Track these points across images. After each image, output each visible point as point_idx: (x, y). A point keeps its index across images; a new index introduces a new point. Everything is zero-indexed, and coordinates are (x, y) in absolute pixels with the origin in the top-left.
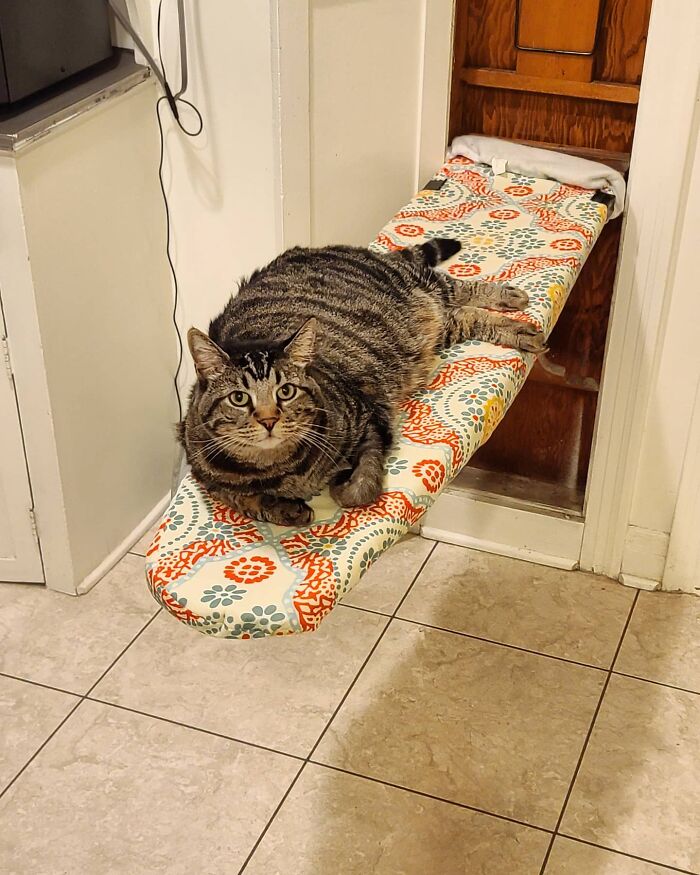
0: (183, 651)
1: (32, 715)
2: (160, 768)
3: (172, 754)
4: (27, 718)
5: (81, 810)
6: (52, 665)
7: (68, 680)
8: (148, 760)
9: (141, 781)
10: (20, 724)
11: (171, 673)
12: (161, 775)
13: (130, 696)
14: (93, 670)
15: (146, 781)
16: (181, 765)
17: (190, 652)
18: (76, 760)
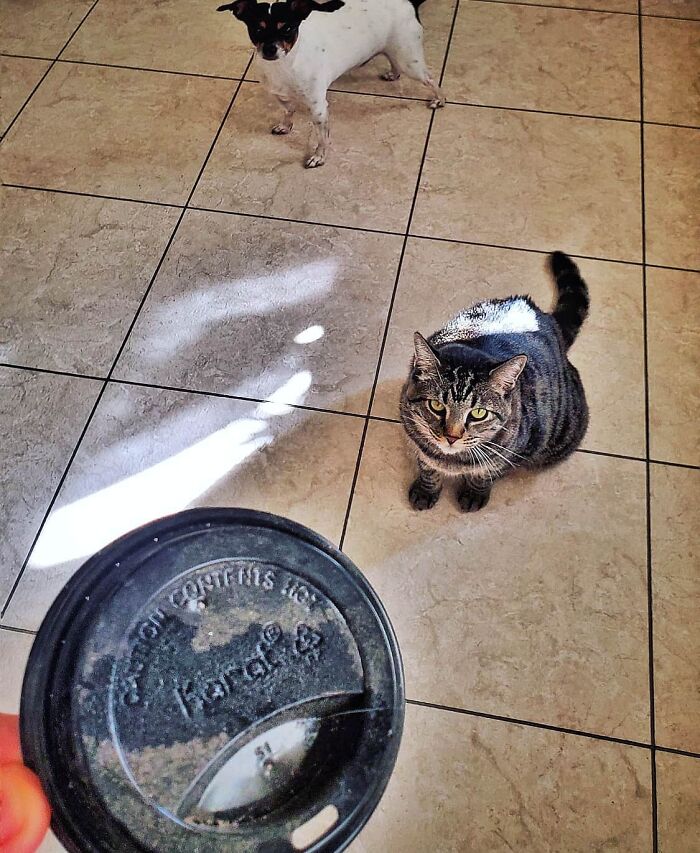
0: (126, 22)
1: (17, 76)
2: (129, 98)
3: (137, 88)
4: (14, 78)
5: (74, 130)
6: (23, 42)
7: (39, 51)
8: (118, 94)
9: (117, 107)
10: (10, 83)
11: (120, 37)
12: (131, 102)
13: (93, 56)
14: (57, 43)
15: (120, 106)
16: (144, 94)
17: (131, 22)
18: (61, 99)
